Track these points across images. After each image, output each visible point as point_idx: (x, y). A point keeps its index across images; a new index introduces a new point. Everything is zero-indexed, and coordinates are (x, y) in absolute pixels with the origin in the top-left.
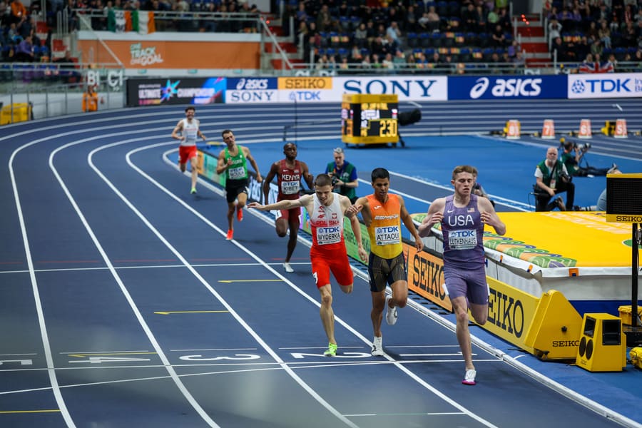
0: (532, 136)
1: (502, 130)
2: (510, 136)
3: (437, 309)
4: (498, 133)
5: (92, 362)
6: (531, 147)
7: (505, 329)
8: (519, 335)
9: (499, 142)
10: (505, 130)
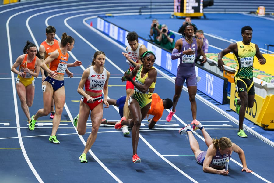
0: (271, 15)
1: (256, 11)
2: (260, 14)
3: (214, 102)
4: (254, 13)
5: (39, 125)
6: (270, 20)
7: (248, 113)
8: (254, 116)
9: (254, 17)
10: (257, 11)
